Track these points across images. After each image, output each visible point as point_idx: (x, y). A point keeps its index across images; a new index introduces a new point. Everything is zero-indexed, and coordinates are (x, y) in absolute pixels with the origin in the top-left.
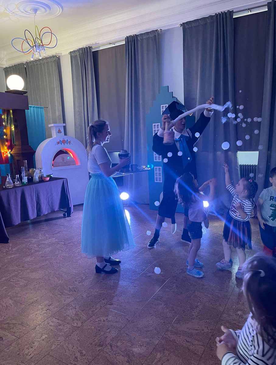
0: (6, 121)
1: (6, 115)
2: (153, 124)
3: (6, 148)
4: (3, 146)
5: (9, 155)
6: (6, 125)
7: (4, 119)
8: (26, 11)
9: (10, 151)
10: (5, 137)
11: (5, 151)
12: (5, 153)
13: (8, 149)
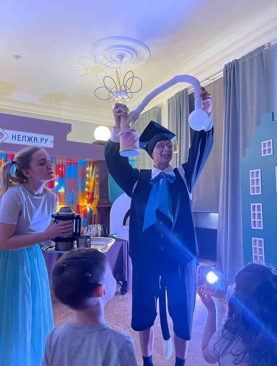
0: (91, 173)
1: (92, 167)
2: (251, 171)
3: (86, 201)
4: (84, 200)
5: (88, 210)
6: (90, 177)
7: (89, 171)
8: (113, 60)
9: (90, 204)
10: (86, 189)
11: (85, 204)
12: (84, 206)
13: (88, 202)
